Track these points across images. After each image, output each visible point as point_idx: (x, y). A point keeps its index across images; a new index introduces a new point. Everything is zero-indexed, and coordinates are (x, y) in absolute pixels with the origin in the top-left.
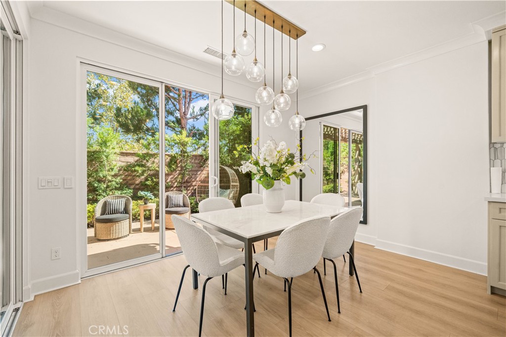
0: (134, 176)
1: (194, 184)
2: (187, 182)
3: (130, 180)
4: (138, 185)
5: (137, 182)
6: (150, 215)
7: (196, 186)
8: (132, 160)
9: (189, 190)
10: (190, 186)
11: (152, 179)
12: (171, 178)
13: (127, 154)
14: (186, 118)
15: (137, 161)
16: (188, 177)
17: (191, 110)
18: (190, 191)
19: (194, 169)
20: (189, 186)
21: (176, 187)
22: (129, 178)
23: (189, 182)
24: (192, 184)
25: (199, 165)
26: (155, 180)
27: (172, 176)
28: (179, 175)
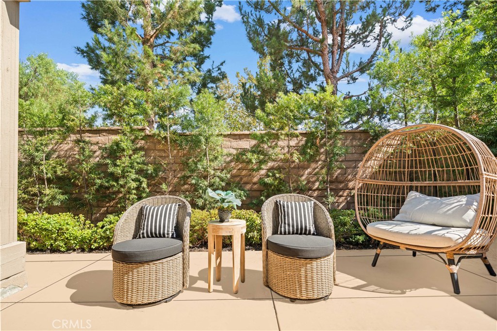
0: (250, 170)
1: (351, 185)
2: (337, 181)
3: (245, 176)
4: (255, 184)
5: (255, 180)
6: (261, 239)
7: (353, 189)
8: (246, 144)
9: (341, 196)
10: (344, 189)
11: (274, 175)
12: (310, 174)
13: (240, 137)
14: (335, 77)
15: (255, 145)
16: (339, 171)
17: (343, 66)
18: (344, 198)
19: (349, 157)
20: (341, 189)
21: (318, 189)
22: (244, 172)
23: (341, 182)
24: (347, 185)
25: (361, 150)
26: (277, 175)
27: (309, 170)
28: (322, 168)
